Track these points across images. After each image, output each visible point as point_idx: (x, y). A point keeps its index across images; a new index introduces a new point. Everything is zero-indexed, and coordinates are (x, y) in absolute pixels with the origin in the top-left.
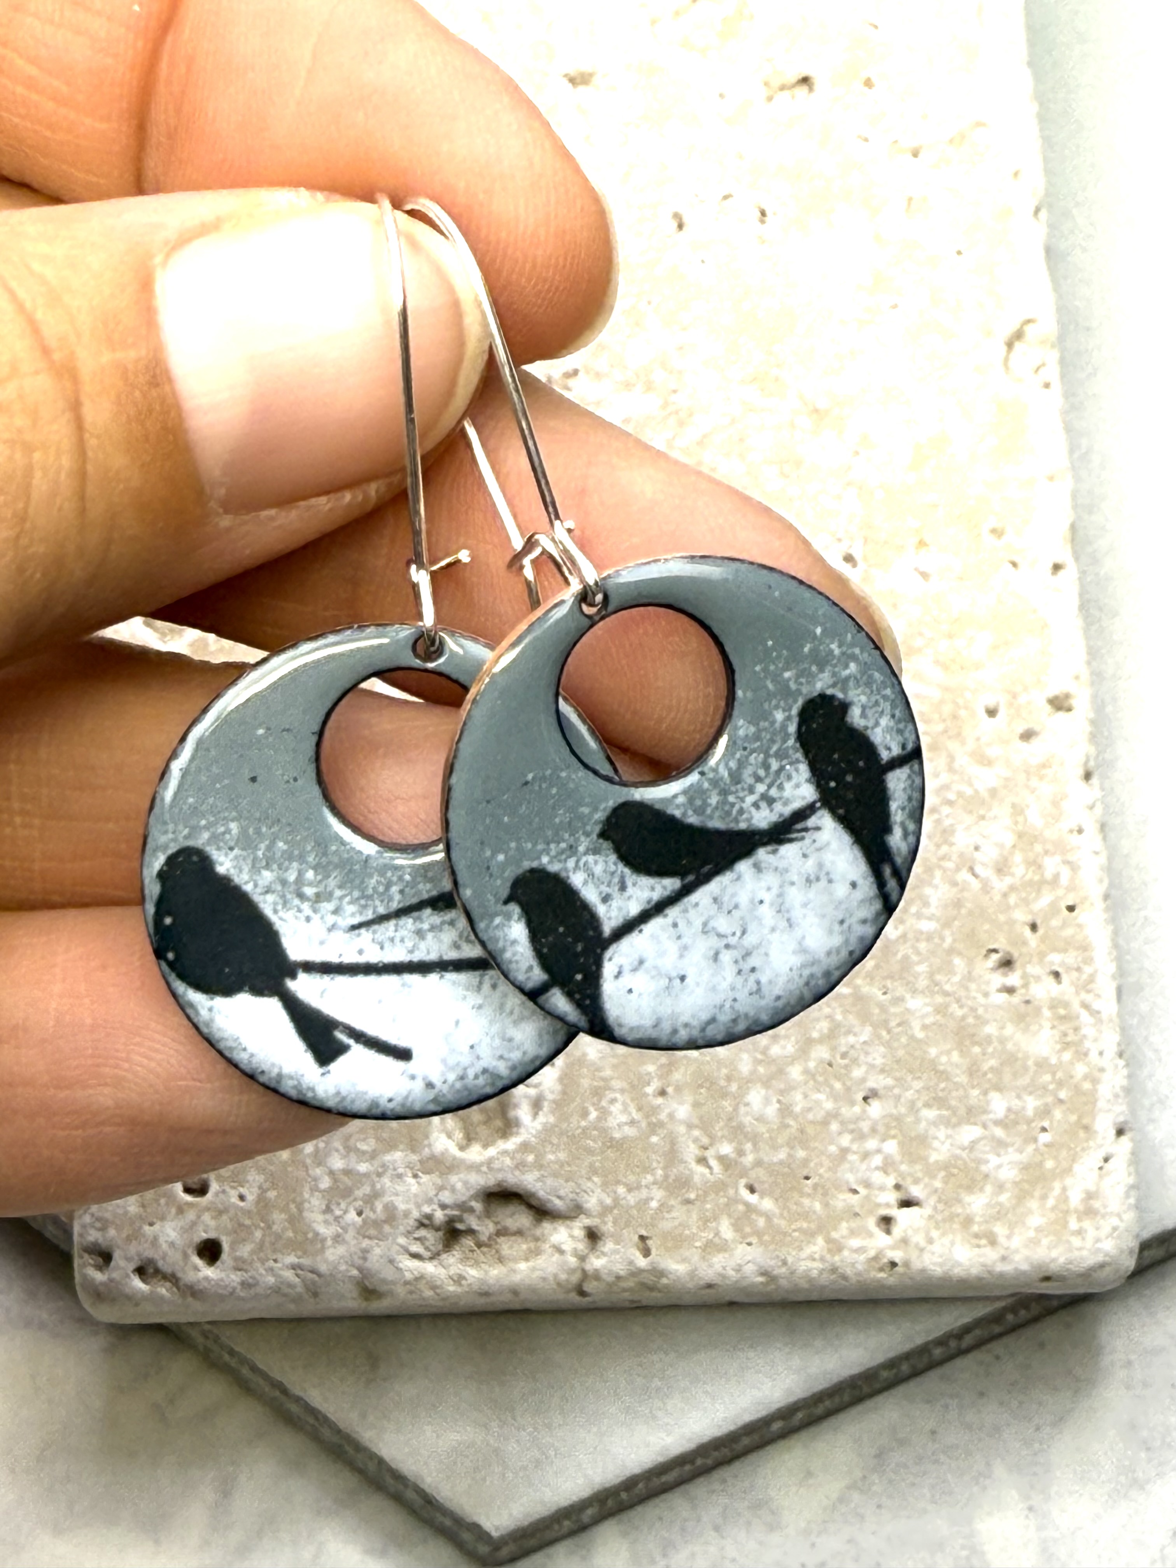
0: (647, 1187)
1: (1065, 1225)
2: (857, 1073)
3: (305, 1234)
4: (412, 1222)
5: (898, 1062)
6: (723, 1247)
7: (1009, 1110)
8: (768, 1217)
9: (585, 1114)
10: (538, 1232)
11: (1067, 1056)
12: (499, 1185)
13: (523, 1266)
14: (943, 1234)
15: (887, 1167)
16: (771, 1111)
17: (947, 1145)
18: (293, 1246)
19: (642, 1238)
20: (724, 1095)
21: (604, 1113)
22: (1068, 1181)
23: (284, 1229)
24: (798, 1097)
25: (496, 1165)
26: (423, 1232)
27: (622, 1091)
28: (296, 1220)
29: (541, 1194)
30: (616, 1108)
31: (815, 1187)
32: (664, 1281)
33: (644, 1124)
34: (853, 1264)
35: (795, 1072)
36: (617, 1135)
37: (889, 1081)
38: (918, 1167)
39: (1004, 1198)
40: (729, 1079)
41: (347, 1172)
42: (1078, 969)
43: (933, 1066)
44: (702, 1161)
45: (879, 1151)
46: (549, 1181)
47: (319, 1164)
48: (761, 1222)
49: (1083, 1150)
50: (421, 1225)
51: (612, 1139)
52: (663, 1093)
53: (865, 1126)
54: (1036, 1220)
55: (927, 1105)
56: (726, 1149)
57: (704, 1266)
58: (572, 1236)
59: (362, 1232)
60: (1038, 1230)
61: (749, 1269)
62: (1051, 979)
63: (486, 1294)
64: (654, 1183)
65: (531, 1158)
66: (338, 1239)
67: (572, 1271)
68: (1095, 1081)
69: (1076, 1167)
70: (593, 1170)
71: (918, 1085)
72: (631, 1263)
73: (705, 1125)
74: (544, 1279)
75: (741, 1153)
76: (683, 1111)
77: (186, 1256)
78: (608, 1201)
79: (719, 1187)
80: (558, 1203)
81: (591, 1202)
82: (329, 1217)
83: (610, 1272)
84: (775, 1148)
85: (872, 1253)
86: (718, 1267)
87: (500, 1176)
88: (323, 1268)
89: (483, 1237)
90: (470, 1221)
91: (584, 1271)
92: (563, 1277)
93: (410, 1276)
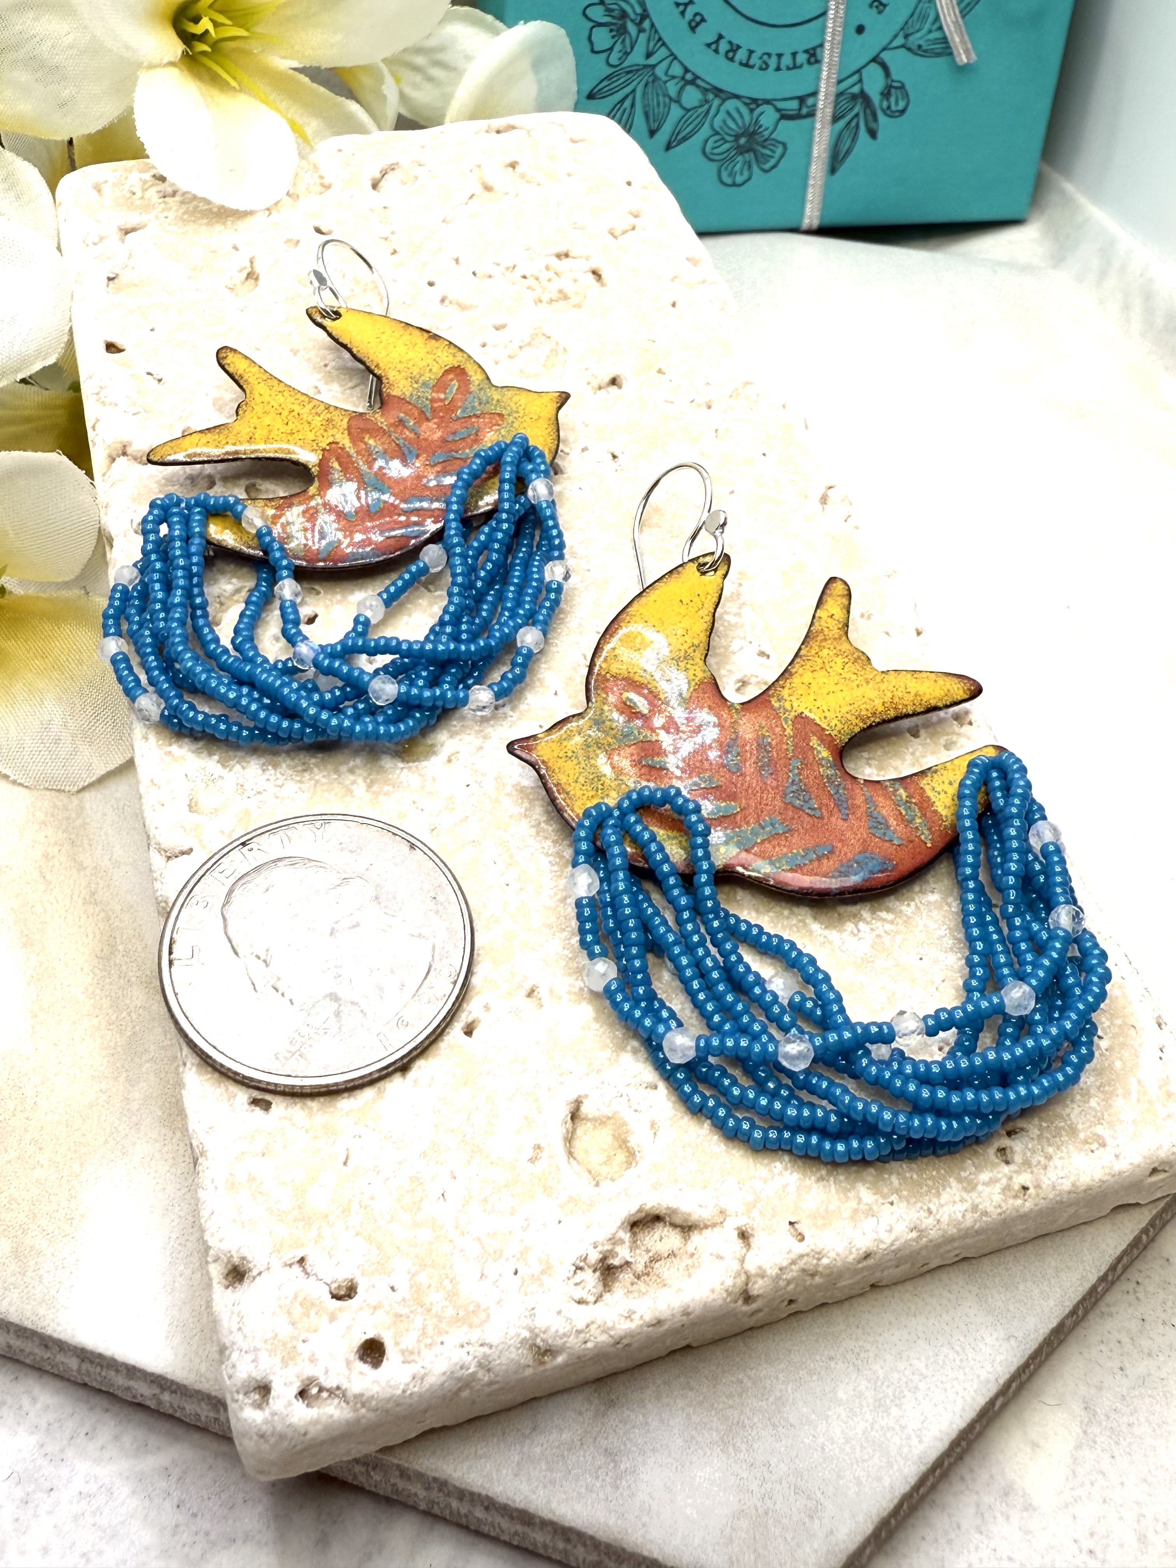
3: (466, 1308)
4: (567, 1268)
6: (870, 1212)
8: (899, 1173)
10: (690, 1247)
12: (640, 1210)
13: (687, 1284)
14: (1058, 1148)
18: (456, 1323)
19: (791, 1223)
22: (1140, 1075)
23: (444, 1308)
25: (634, 1190)
26: (581, 1276)
28: (452, 1296)
29: (682, 1208)
32: (824, 1262)
46: (689, 1193)
49: (1140, 1046)
50: (578, 1268)
54: (1130, 1116)
57: (858, 1235)
58: (725, 1241)
59: (522, 1290)
61: (900, 1228)
65: (664, 1176)
66: (499, 1303)
67: (736, 1276)
72: (789, 1252)
77: (348, 1364)
78: (749, 1197)
80: (702, 1214)
81: (733, 1203)
82: (485, 1285)
83: (774, 1266)
85: (1003, 1182)
86: (870, 1234)
87: (640, 1202)
88: (493, 1338)
89: (639, 1267)
90: (623, 1253)
91: (746, 1273)
92: (729, 1282)
93: (581, 1325)
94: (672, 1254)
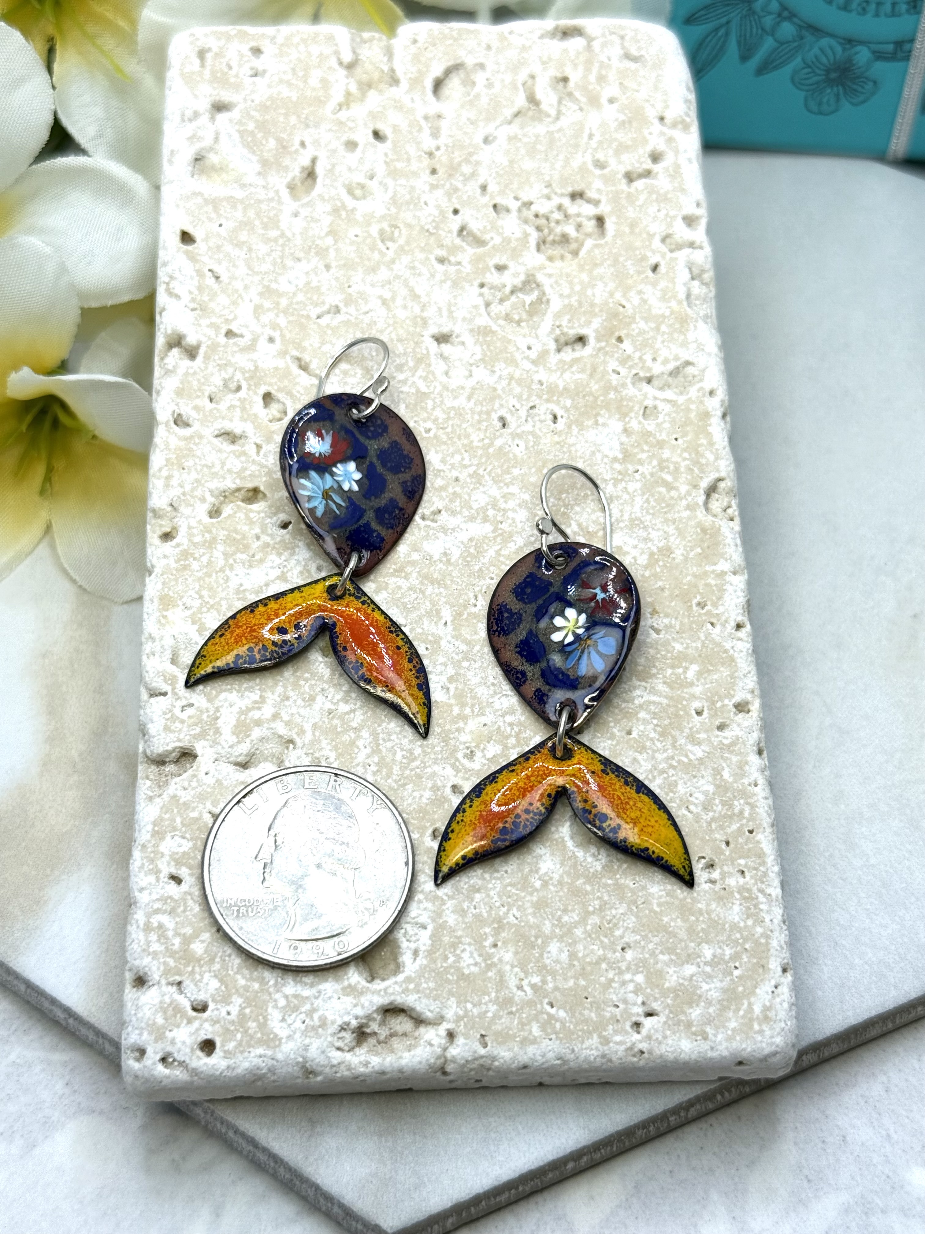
0: (486, 1004)
1: (751, 1027)
2: (618, 933)
3: (268, 1035)
4: (336, 1027)
5: (643, 926)
6: (534, 1041)
7: (714, 956)
8: (563, 1023)
9: (446, 958)
10: (416, 1034)
11: (750, 922)
12: (391, 1004)
13: (406, 1055)
14: (674, 1033)
15: (637, 991)
16: (564, 957)
17: (675, 978)
18: (261, 1042)
19: (483, 1036)
20: (533, 947)
21: (459, 958)
22: (752, 999)
23: (255, 1032)
24: (580, 947)
25: (390, 990)
26: (343, 1034)
27: (470, 944)
28: (263, 1026)
29: (418, 1009)
30: (466, 956)
31: (591, 1003)
32: (496, 1063)
33: (483, 965)
34: (616, 1052)
35: (579, 932)
36: (466, 972)
37: (638, 937)
38: (657, 991)
39: (711, 1010)
40: (537, 937)
41: (296, 996)
42: (756, 869)
43: (665, 929)
44: (520, 988)
45: (632, 981)
46: (424, 1001)
47: (278, 991)
48: (558, 1025)
49: (762, 980)
50: (342, 1029)
51: (463, 974)
52: (495, 946)
53: (623, 966)
54: (733, 1024)
55: (662, 953)
56: (536, 979)
57: (522, 1053)
58: (437, 1035)
59: (305, 1033)
60: (734, 1030)
61: (551, 1055)
62: (739, 875)
63: (383, 1073)
64: (490, 1001)
65: (412, 986)
66: (289, 1037)
67: (438, 1058)
68: (768, 937)
69: (758, 991)
70: (451, 993)
71: (656, 940)
72: (475, 1052)
73: (523, 966)
74: (420, 1063)
75: (544, 982)
76: (508, 956)
77: (192, 1050)
78: (461, 1013)
79: (530, 1003)
80: (429, 1015)
81: (450, 1014)
82: (284, 1025)
83: (463, 1058)
84: (566, 979)
85: (629, 1045)
86: (530, 1054)
87: (392, 998)
88: (280, 1056)
89: (382, 1038)
90: (374, 1027)
91: (445, 1057)
92: (432, 1061)
93: (335, 1062)
94: (405, 1034)
